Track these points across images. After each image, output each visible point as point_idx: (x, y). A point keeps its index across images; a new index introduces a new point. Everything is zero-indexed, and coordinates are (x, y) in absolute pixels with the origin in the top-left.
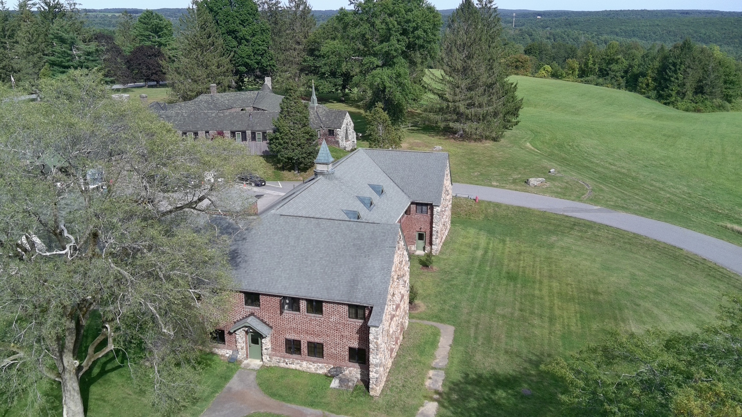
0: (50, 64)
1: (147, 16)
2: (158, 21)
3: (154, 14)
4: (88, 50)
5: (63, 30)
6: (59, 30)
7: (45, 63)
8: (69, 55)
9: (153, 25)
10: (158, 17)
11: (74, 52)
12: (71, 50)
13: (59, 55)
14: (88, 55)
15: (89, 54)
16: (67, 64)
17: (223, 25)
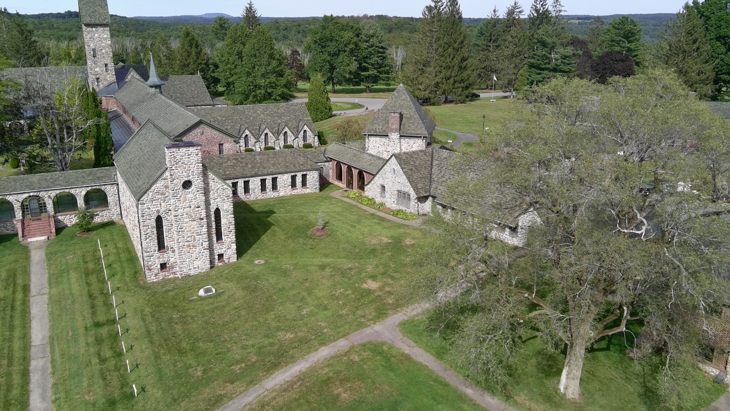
0: (529, 66)
1: (622, 21)
2: (632, 26)
3: (629, 20)
4: (566, 54)
5: (547, 35)
6: (543, 35)
7: (525, 64)
8: (547, 58)
9: (626, 31)
10: (632, 22)
11: (553, 56)
12: (550, 54)
13: (539, 58)
14: (564, 59)
15: (565, 57)
16: (544, 66)
17: (714, 30)
